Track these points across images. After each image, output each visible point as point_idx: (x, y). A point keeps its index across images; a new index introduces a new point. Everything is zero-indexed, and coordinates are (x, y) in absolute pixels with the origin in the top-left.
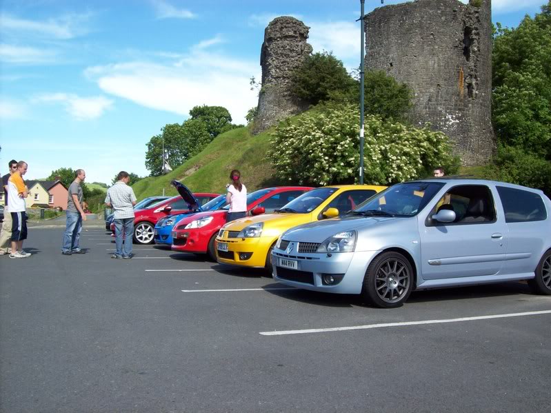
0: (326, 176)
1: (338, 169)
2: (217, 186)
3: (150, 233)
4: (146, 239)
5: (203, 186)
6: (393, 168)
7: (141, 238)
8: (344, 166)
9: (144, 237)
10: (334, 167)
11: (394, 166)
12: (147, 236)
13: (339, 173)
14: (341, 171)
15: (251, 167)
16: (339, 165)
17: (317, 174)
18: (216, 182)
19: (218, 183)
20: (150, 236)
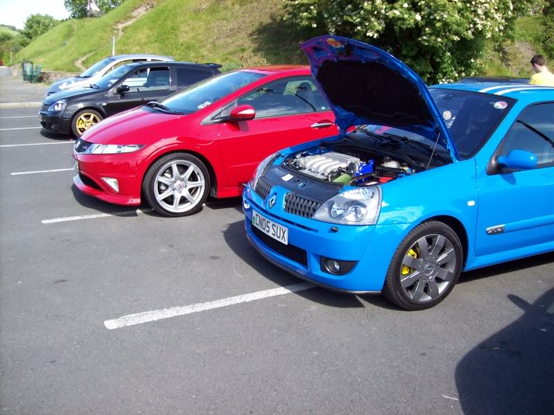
0: (376, 23)
1: (401, 13)
2: (186, 32)
3: (192, 185)
4: (183, 200)
5: (165, 33)
6: (477, 15)
7: (170, 200)
8: (408, 9)
9: (178, 197)
10: (396, 9)
11: (480, 11)
12: (185, 193)
13: (403, 19)
14: (406, 16)
15: (237, 6)
16: (402, 6)
17: (364, 19)
18: (183, 28)
19: (187, 29)
20: (193, 191)
